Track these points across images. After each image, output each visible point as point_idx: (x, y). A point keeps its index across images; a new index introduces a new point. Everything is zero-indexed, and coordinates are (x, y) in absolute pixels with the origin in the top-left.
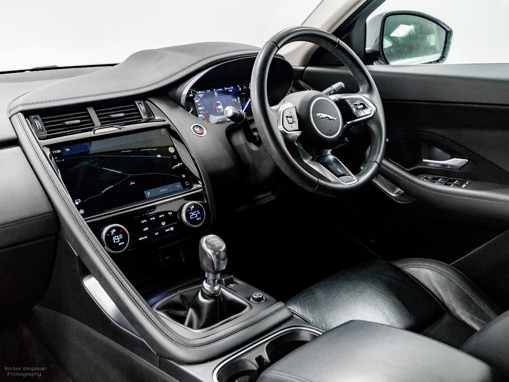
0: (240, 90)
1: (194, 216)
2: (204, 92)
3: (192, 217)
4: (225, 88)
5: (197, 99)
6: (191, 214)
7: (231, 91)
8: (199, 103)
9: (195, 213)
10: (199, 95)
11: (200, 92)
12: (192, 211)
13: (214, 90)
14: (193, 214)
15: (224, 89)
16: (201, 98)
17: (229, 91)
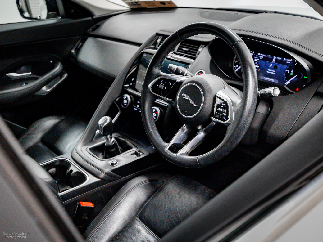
0: (296, 65)
2: (265, 55)
4: (285, 59)
5: (257, 59)
7: (289, 63)
8: (257, 62)
10: (260, 57)
11: (262, 54)
13: (274, 57)
15: (283, 59)
16: (260, 59)
17: (287, 62)
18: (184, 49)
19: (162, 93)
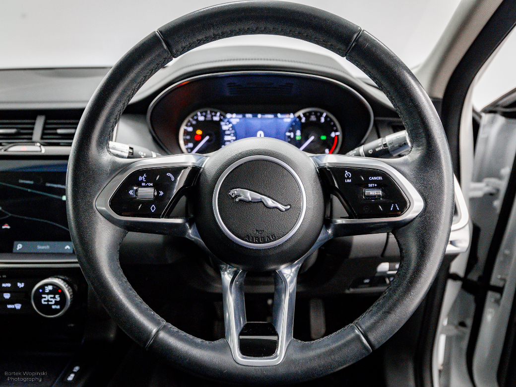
1: (48, 301)
2: (241, 117)
3: (45, 301)
4: (279, 115)
5: (226, 125)
6: (45, 298)
8: (228, 130)
9: (51, 298)
10: (232, 120)
12: (48, 294)
14: (48, 297)
18: (59, 131)
19: (153, 208)
